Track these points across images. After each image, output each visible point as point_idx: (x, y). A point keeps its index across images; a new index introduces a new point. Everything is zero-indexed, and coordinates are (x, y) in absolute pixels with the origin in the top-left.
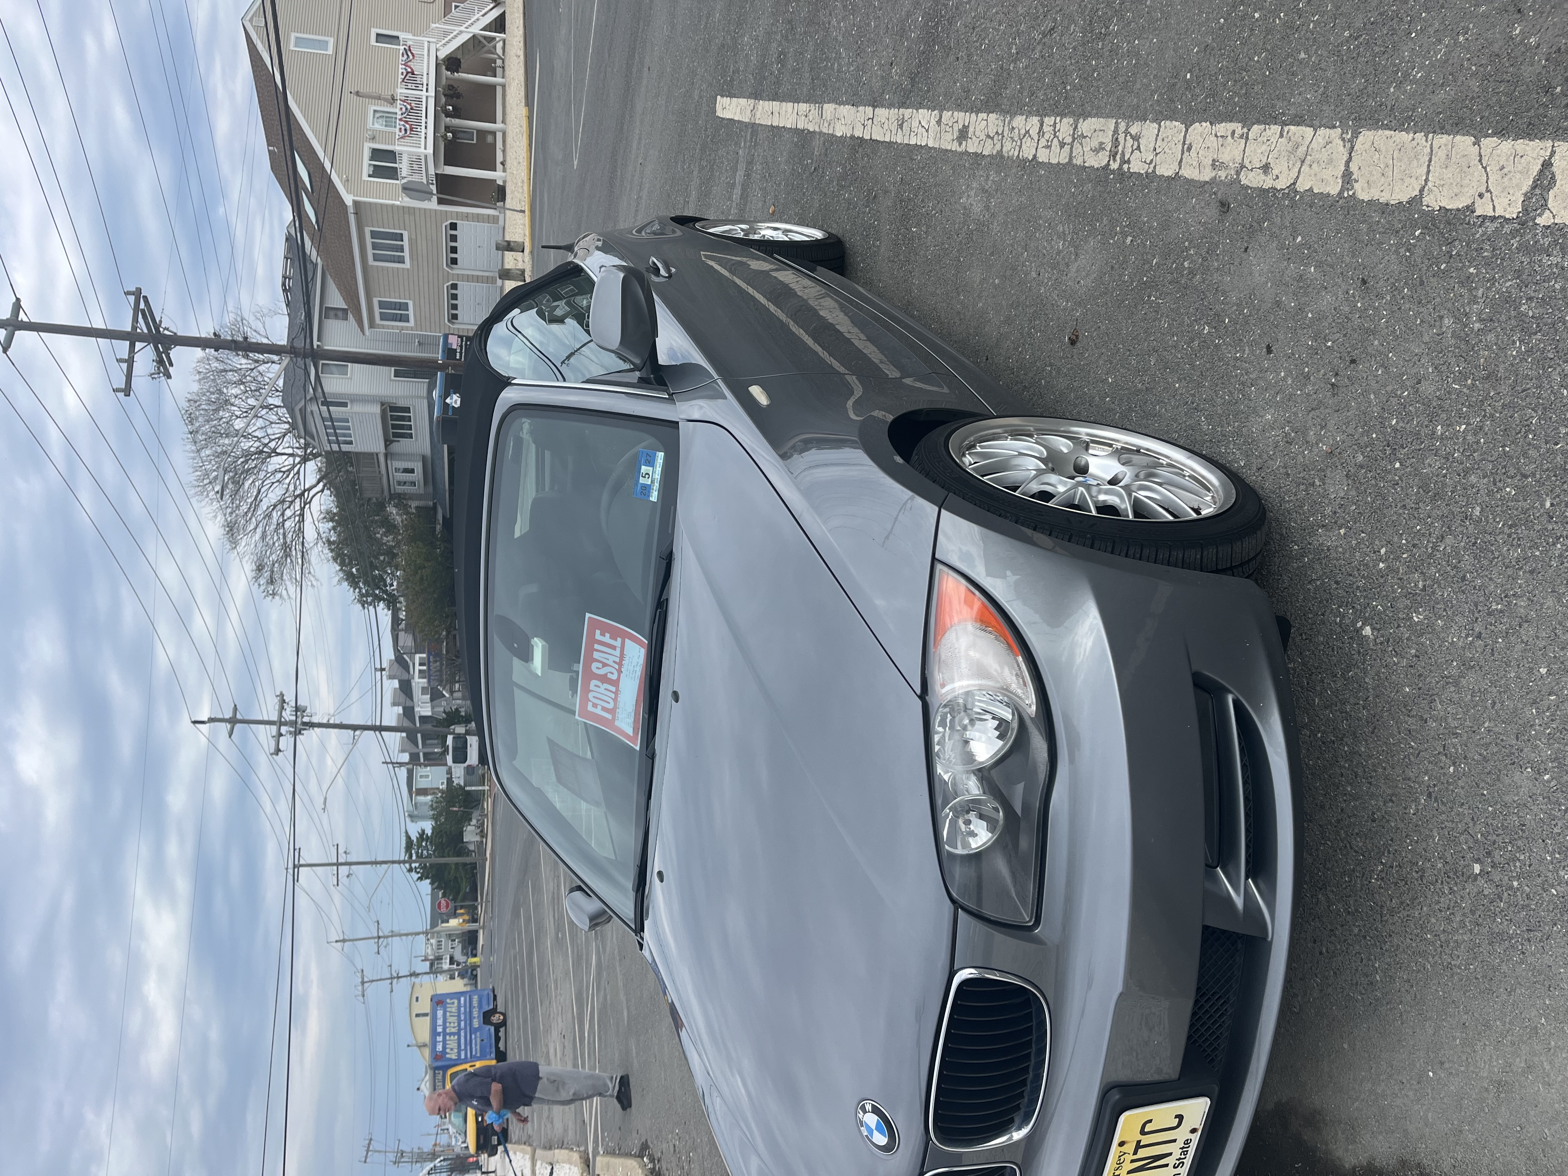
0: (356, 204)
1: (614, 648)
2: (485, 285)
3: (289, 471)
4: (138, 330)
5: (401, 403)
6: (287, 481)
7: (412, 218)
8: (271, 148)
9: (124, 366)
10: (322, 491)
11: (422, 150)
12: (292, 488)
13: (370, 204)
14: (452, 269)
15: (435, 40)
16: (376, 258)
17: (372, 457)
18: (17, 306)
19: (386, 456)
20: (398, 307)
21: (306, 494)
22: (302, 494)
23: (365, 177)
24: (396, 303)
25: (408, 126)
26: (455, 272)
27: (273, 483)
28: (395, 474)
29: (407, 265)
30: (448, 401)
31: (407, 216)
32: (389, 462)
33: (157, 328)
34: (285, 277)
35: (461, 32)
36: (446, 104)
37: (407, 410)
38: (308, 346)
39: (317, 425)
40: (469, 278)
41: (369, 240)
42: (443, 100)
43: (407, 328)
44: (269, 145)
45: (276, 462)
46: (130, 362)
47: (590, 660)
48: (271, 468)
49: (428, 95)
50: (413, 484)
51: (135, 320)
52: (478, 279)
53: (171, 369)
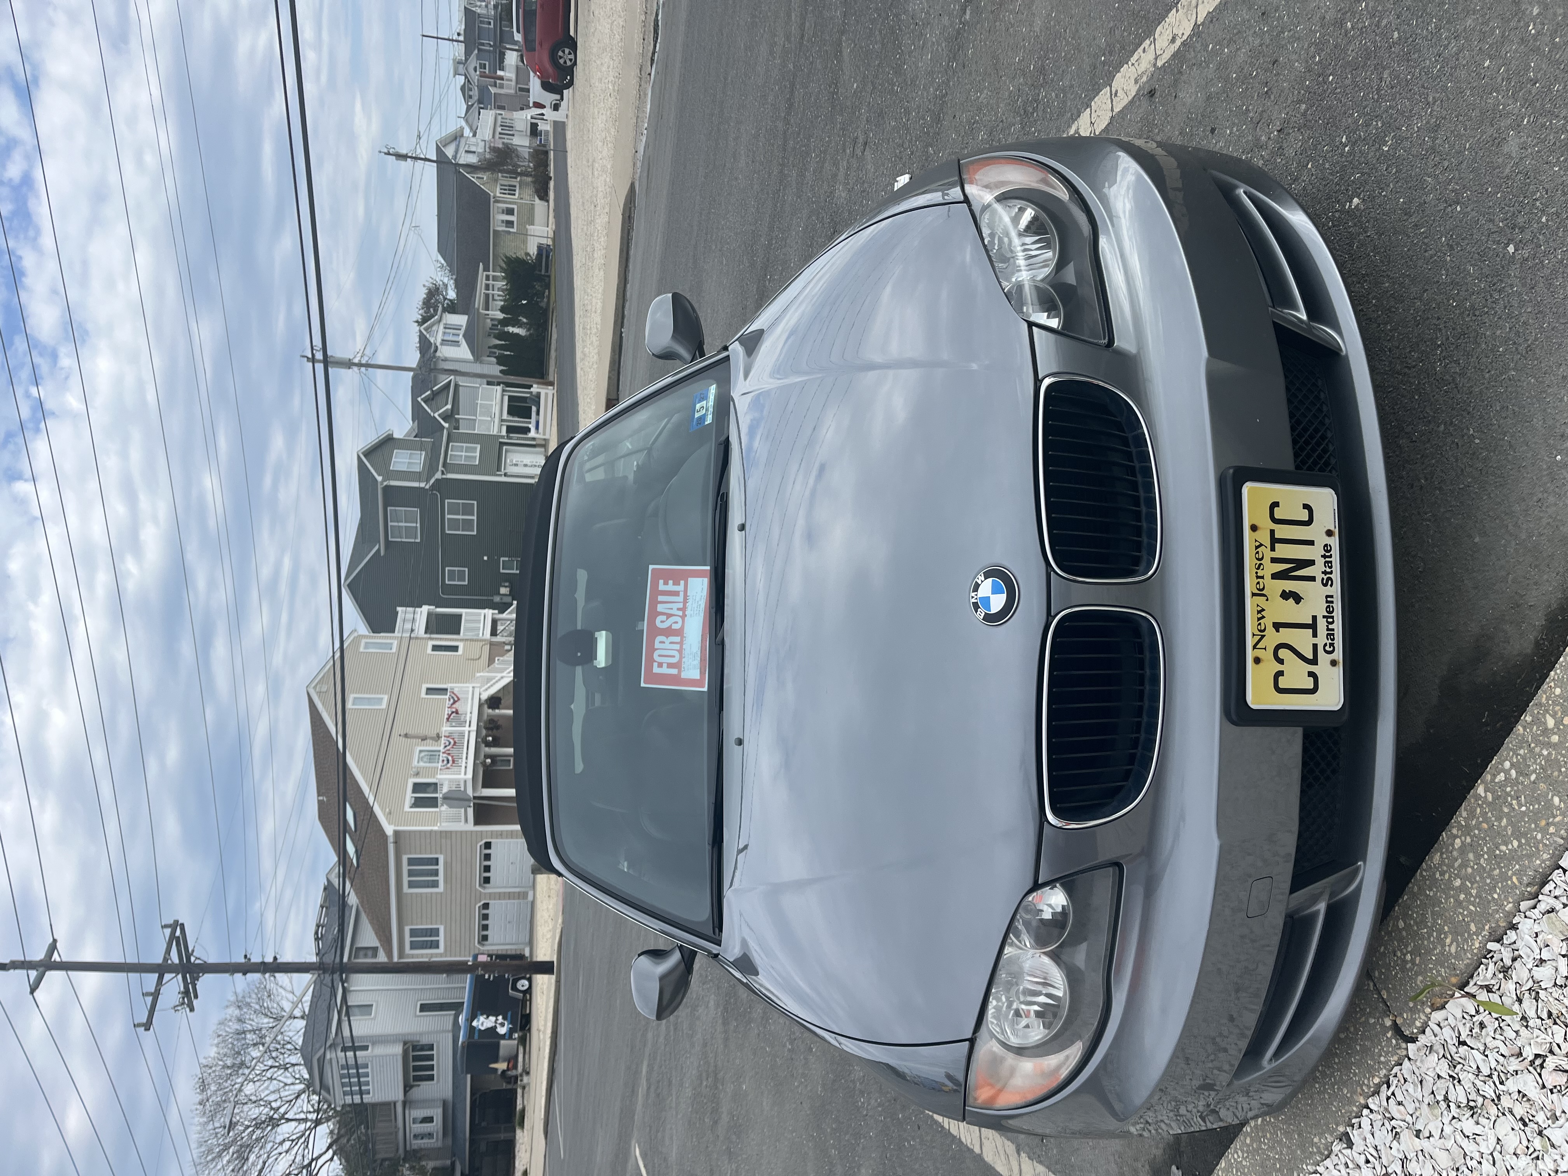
0: (396, 833)
1: (676, 594)
2: (516, 901)
3: (299, 1138)
4: (169, 962)
5: (425, 1040)
6: (296, 1148)
7: (449, 842)
8: (321, 798)
9: (149, 999)
10: (331, 1159)
11: (462, 776)
12: (299, 1158)
13: (410, 832)
14: (484, 888)
15: (478, 685)
16: (411, 885)
17: (387, 1107)
18: (53, 947)
19: (404, 1103)
20: (429, 934)
21: (313, 1164)
22: (310, 1164)
23: (407, 808)
24: (427, 929)
25: (450, 758)
26: (487, 891)
27: (280, 1154)
28: (412, 1125)
29: (441, 888)
30: (475, 1024)
31: (443, 841)
32: (407, 1112)
33: (188, 959)
34: (318, 926)
35: (502, 678)
36: (487, 736)
37: (431, 1047)
38: (338, 960)
39: (333, 1077)
40: (500, 896)
41: (405, 868)
42: (484, 732)
43: (437, 955)
44: (319, 795)
45: (285, 1129)
46: (156, 995)
47: (655, 614)
48: (279, 1139)
49: (470, 731)
50: (430, 1135)
51: (168, 951)
52: (509, 896)
53: (195, 1002)
